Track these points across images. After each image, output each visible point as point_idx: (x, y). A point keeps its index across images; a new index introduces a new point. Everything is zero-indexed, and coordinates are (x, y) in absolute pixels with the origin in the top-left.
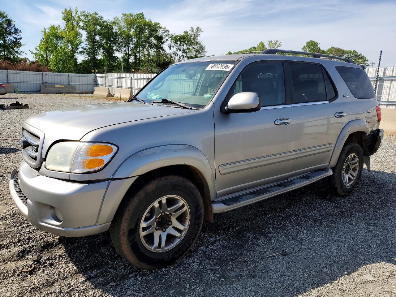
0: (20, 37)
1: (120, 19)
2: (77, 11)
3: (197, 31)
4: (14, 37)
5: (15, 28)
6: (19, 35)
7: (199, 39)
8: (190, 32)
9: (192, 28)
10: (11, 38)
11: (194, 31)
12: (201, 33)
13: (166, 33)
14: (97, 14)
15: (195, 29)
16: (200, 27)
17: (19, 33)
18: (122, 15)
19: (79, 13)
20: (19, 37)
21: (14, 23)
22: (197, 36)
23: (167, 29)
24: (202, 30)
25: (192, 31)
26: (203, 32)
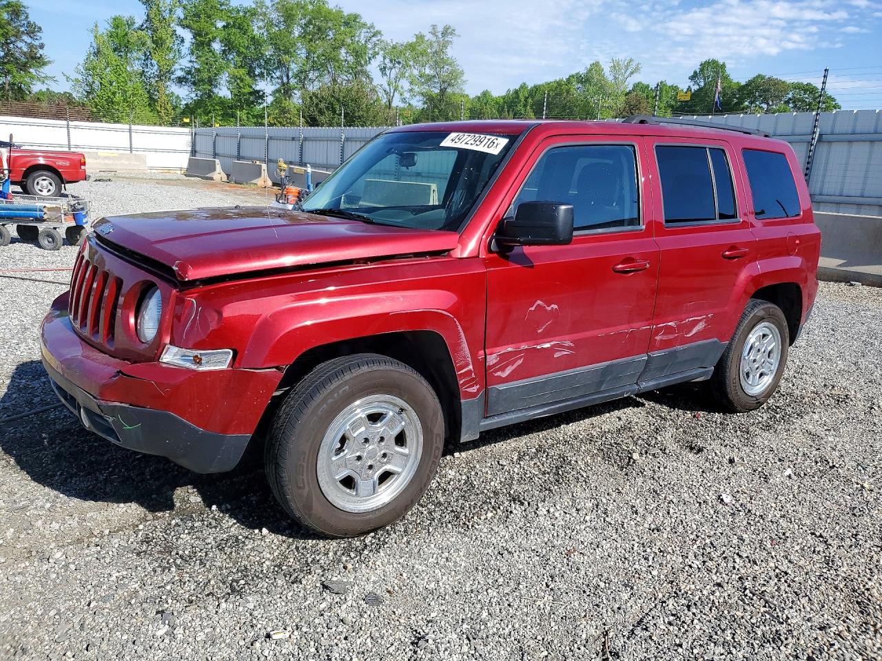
0: (41, 41)
3: (444, 34)
4: (26, 42)
6: (38, 38)
8: (429, 37)
10: (19, 44)
11: (439, 35)
12: (455, 39)
13: (374, 39)
15: (440, 29)
17: (38, 34)
20: (37, 43)
21: (28, 11)
22: (445, 45)
23: (376, 29)
24: (456, 32)
25: (434, 34)
26: (459, 36)
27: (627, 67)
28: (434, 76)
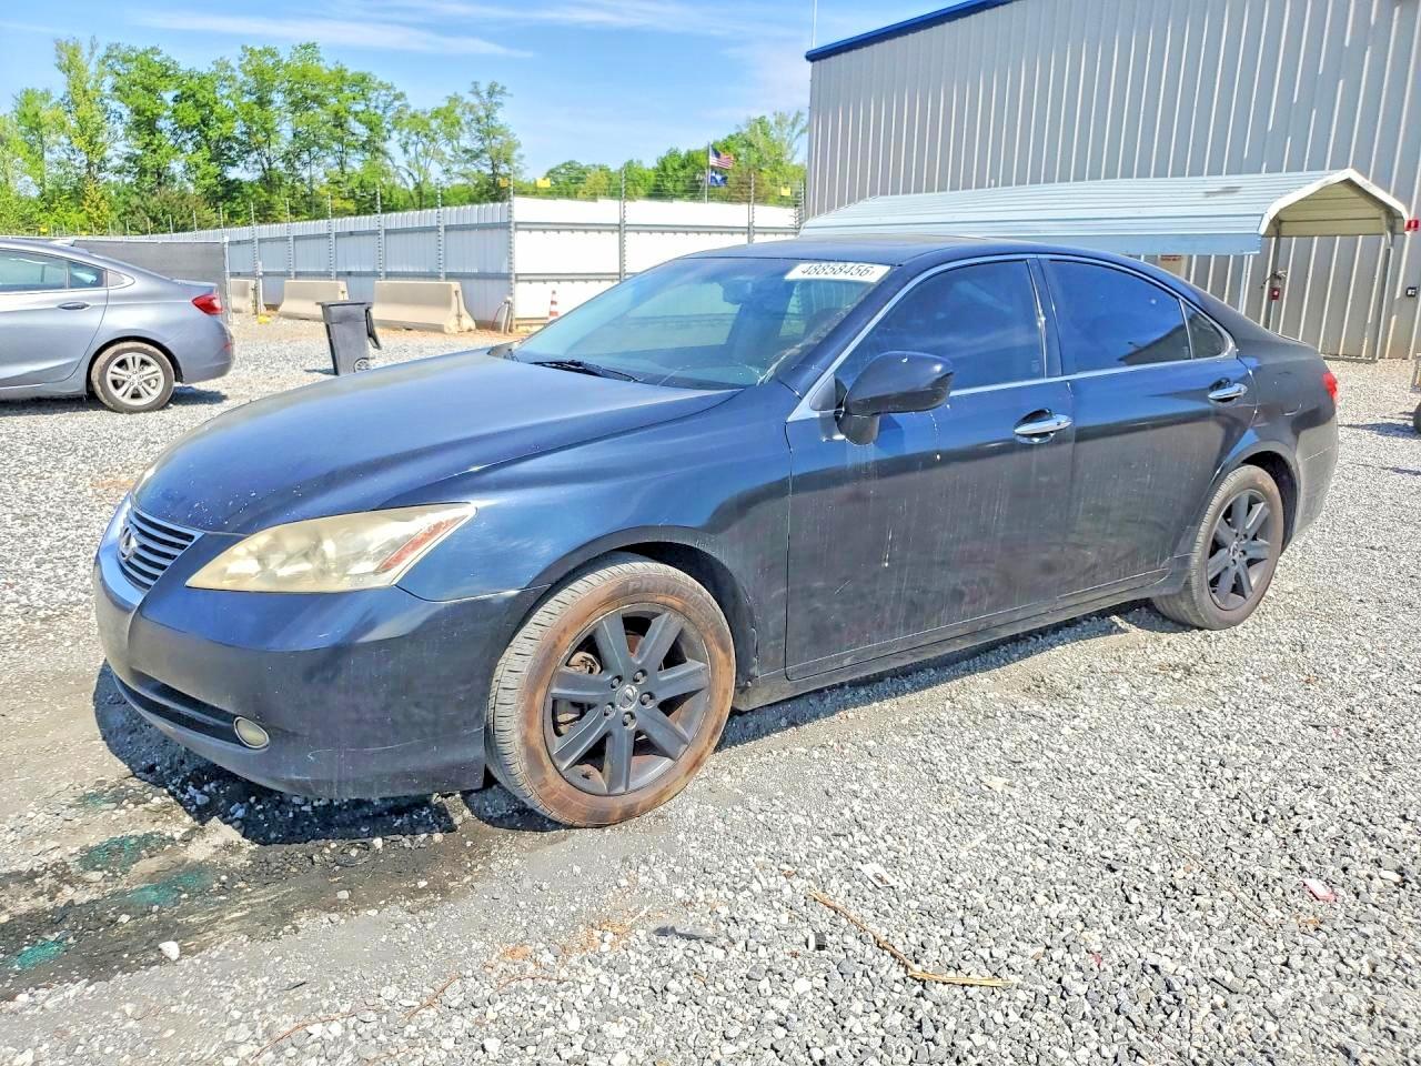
1: (234, 64)
2: (92, 47)
3: (491, 94)
7: (501, 117)
8: (468, 98)
9: (475, 84)
11: (485, 95)
12: (506, 100)
13: (397, 103)
14: (159, 54)
15: (484, 87)
16: (501, 82)
18: (240, 52)
19: (101, 52)
22: (493, 108)
23: (398, 91)
24: (507, 91)
25: (477, 94)
26: (511, 95)
27: (793, 125)
28: (482, 151)
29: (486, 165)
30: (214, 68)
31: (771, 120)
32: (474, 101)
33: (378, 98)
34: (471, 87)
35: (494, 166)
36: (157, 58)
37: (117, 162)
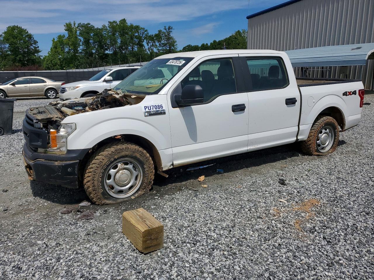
1: (107, 25)
2: (74, 24)
5: (34, 40)
7: (171, 35)
14: (90, 24)
18: (108, 23)
19: (76, 25)
29: (168, 47)
30: (102, 27)
31: (242, 32)
32: (165, 31)
33: (141, 31)
34: (164, 28)
35: (170, 48)
36: (89, 26)
37: (80, 51)
